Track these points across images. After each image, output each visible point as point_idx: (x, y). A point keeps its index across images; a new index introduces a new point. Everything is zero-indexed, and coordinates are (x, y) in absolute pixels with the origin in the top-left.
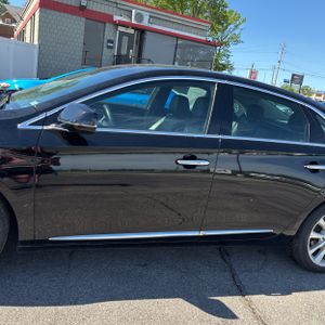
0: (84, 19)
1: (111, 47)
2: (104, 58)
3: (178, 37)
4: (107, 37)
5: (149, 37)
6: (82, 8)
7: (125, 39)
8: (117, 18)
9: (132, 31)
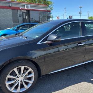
0: (11, 10)
1: (21, 17)
2: (19, 20)
3: (39, 11)
4: (19, 14)
5: (31, 12)
6: (10, 7)
7: (24, 14)
8: (21, 8)
9: (26, 11)
